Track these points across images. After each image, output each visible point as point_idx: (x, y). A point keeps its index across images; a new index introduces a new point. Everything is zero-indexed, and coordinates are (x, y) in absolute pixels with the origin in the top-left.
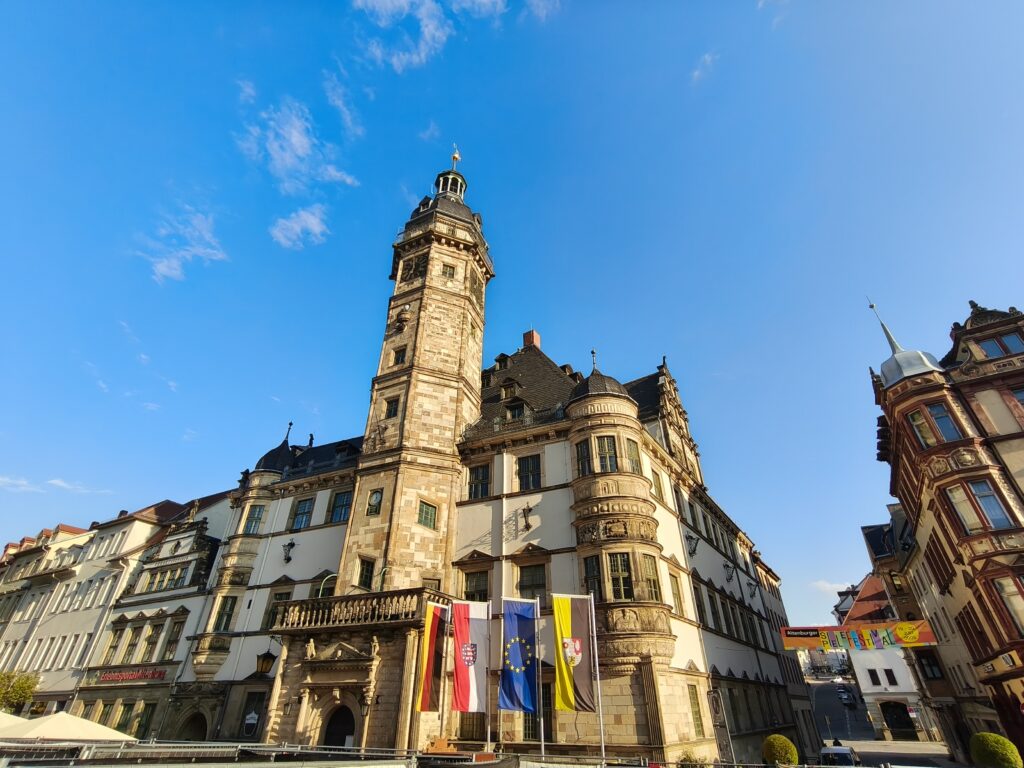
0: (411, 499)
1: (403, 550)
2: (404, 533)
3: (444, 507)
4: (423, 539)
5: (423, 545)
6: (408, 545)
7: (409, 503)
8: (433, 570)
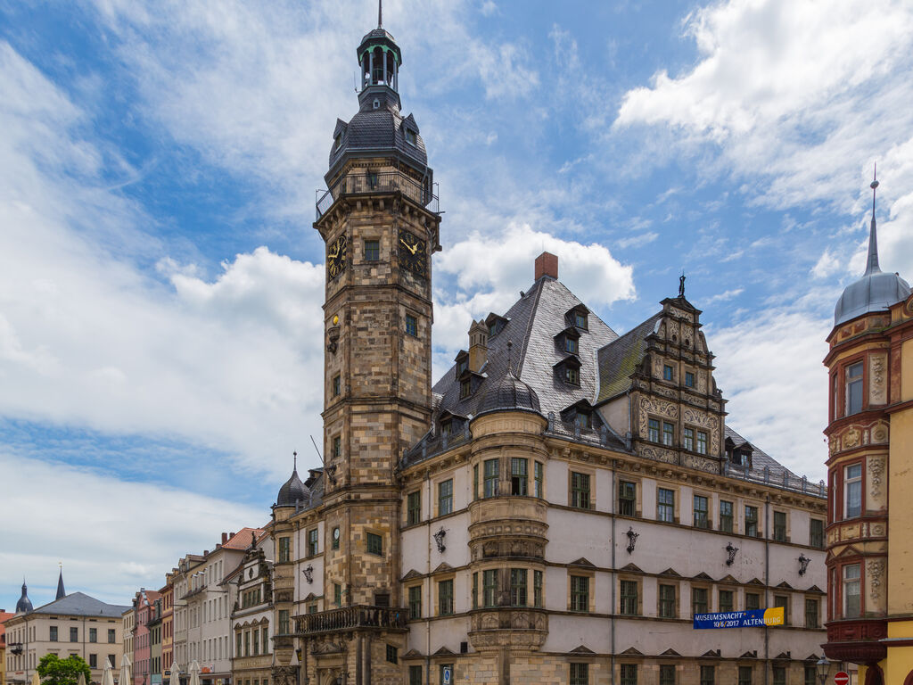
0: (358, 533)
1: (358, 575)
2: (357, 562)
3: (388, 535)
4: (372, 565)
5: (372, 570)
6: (361, 571)
7: (357, 536)
8: (383, 589)
